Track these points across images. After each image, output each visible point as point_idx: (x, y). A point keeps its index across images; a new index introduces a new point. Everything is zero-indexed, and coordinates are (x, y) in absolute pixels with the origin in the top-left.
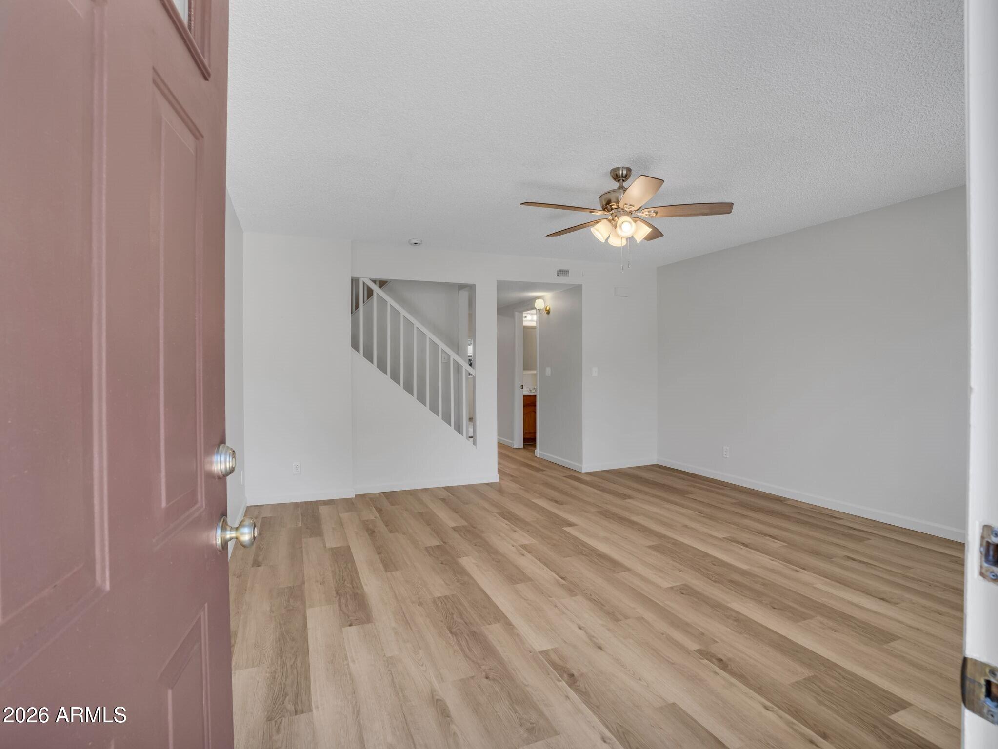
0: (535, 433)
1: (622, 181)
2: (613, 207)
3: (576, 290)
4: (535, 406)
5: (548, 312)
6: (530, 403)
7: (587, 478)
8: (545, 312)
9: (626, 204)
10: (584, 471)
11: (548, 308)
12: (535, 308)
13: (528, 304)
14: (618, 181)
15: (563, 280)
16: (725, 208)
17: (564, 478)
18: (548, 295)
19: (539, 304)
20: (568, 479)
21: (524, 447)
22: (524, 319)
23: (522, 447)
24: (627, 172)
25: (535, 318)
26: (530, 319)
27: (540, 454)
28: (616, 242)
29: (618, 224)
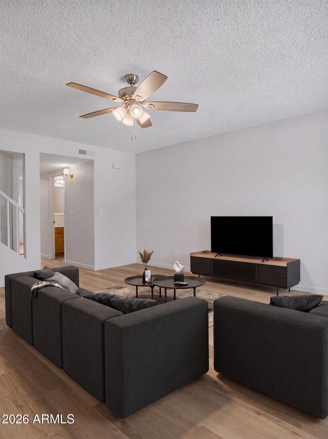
0: (63, 249)
1: (133, 83)
2: (127, 98)
3: (90, 163)
4: (63, 234)
5: (72, 176)
6: (59, 232)
7: (99, 274)
8: (69, 176)
9: (137, 96)
10: (95, 270)
11: (72, 174)
12: (63, 174)
13: (59, 172)
14: (130, 83)
15: (82, 156)
16: (192, 108)
17: (84, 275)
18: (72, 166)
19: (66, 172)
20: (86, 275)
21: (56, 259)
22: (55, 182)
23: (55, 258)
24: (136, 78)
25: (62, 182)
26: (60, 182)
27: (67, 262)
28: (129, 122)
29: (131, 110)
